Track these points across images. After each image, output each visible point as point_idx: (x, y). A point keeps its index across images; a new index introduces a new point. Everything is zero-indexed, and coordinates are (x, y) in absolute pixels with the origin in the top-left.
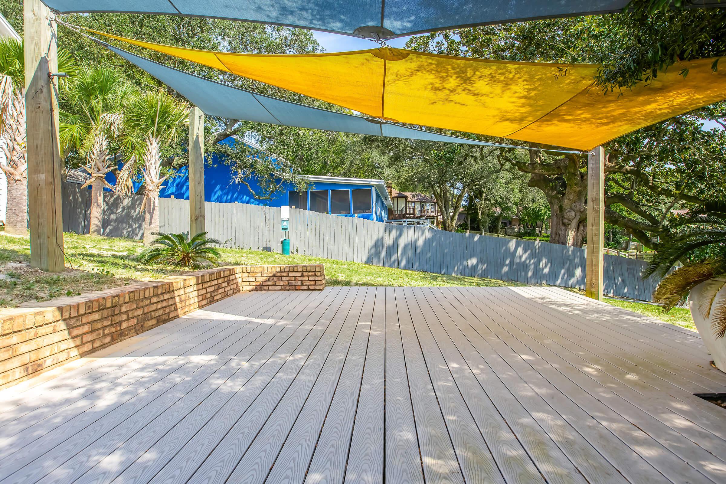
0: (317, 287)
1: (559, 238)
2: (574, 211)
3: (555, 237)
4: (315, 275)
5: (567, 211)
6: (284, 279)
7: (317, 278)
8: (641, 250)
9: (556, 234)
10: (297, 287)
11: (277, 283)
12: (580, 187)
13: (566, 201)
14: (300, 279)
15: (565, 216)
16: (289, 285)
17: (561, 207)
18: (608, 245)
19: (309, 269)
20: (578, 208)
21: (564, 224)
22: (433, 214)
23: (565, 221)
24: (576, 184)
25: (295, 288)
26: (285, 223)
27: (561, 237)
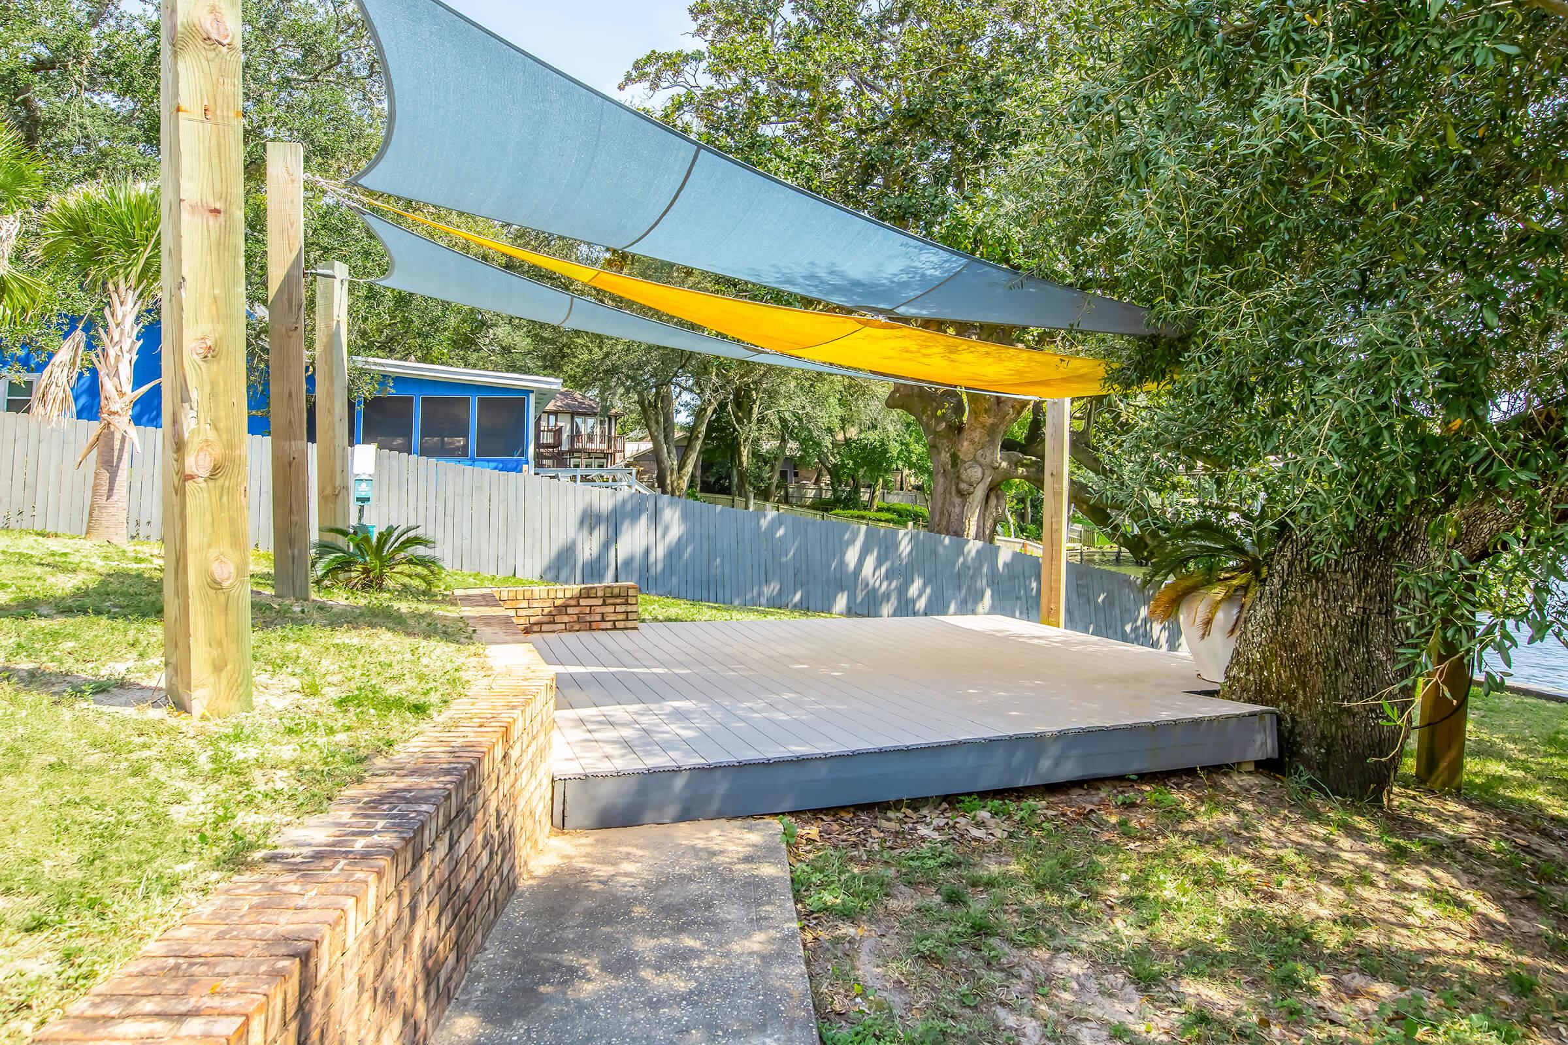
0: (629, 624)
1: (948, 522)
2: (981, 465)
3: (940, 520)
4: (627, 604)
5: (967, 465)
6: (570, 610)
7: (630, 608)
8: (1090, 542)
9: (942, 513)
10: (594, 626)
11: (557, 619)
12: (995, 416)
13: (966, 443)
14: (599, 610)
15: (964, 477)
16: (578, 621)
17: (955, 457)
18: (1022, 531)
19: (616, 591)
20: (988, 460)
21: (960, 493)
22: (605, 447)
23: (963, 486)
24: (986, 411)
25: (590, 627)
26: (364, 485)
27: (952, 519)
